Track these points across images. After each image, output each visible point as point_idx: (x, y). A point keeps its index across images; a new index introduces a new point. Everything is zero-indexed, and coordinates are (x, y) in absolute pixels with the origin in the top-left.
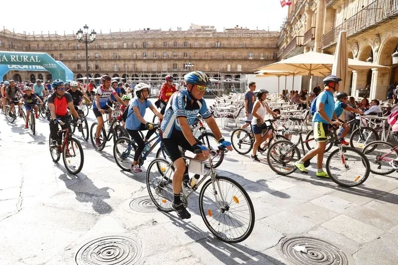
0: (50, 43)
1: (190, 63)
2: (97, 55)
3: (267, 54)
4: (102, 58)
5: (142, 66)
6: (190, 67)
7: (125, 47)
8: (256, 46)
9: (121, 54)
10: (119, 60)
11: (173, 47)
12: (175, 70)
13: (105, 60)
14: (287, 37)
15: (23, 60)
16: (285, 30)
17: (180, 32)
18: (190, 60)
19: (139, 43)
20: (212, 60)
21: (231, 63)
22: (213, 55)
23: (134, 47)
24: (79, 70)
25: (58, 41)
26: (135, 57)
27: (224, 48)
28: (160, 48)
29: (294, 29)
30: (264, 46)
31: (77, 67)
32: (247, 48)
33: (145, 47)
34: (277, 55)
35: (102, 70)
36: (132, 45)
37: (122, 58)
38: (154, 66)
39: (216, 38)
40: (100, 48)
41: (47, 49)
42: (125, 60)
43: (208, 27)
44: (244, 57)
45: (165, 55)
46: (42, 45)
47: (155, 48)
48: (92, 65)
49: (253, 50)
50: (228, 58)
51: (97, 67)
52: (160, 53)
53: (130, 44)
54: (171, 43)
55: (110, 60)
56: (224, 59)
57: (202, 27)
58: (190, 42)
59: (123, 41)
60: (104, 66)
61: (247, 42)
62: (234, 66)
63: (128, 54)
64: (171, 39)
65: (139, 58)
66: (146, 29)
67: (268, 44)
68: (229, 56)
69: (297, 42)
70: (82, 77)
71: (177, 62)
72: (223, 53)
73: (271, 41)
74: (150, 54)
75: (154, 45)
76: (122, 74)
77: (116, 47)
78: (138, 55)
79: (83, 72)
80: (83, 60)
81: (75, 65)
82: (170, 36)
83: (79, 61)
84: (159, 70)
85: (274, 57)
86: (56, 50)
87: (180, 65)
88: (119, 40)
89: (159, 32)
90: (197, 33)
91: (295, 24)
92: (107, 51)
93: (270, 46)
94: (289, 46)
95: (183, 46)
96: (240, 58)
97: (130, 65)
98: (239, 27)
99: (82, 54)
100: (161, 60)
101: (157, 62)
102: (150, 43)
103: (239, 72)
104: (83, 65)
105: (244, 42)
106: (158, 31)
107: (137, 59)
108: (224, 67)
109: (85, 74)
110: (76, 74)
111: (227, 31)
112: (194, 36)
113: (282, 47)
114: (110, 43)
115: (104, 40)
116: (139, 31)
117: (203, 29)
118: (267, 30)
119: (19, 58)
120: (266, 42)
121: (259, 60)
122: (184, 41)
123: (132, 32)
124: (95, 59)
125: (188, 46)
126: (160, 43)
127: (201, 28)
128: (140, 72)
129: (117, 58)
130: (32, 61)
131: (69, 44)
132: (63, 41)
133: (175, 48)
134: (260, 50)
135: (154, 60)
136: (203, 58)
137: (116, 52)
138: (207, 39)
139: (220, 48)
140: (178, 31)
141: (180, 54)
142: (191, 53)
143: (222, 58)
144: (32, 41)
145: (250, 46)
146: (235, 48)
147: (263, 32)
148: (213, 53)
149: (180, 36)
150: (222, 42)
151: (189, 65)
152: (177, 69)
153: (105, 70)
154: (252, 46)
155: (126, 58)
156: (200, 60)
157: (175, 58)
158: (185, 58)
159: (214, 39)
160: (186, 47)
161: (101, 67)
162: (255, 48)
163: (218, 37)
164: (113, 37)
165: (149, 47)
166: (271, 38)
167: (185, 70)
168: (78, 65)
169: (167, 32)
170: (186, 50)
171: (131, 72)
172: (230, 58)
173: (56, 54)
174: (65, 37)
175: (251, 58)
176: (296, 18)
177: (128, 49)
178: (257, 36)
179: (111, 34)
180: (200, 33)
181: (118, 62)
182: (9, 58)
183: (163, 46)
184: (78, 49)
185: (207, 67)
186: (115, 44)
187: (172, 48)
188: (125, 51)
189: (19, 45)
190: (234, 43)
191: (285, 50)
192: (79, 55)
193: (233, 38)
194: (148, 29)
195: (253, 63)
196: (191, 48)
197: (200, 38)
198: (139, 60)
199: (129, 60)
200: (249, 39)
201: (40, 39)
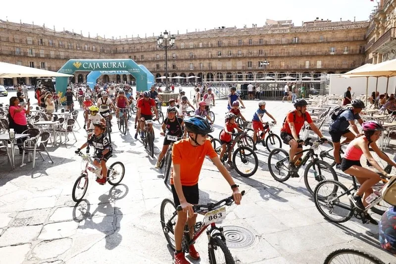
0: (133, 46)
1: (265, 61)
2: (174, 55)
3: (352, 47)
4: (179, 58)
5: (217, 65)
6: (265, 65)
7: (201, 46)
8: (340, 39)
9: (197, 53)
10: (195, 59)
11: (248, 44)
12: (250, 68)
13: (182, 60)
14: (378, 28)
15: (112, 66)
16: (376, 20)
17: (255, 28)
18: (266, 57)
19: (214, 42)
20: (289, 56)
21: (310, 59)
22: (290, 51)
23: (210, 46)
24: (158, 70)
25: (140, 43)
26: (210, 56)
27: (302, 43)
28: (235, 47)
29: (388, 18)
30: (348, 39)
31: (156, 67)
32: (328, 42)
33: (219, 46)
34: (364, 49)
35: (178, 69)
36: (208, 44)
37: (198, 57)
38: (229, 65)
39: (293, 33)
40: (178, 49)
41: (130, 51)
42: (200, 59)
43: (285, 22)
44: (324, 52)
45: (240, 52)
46: (126, 48)
47: (230, 46)
48: (170, 64)
49: (335, 44)
50: (306, 54)
51: (174, 66)
52: (234, 51)
53: (205, 43)
54: (246, 41)
55: (187, 60)
56: (301, 56)
57: (279, 22)
58: (266, 39)
59: (198, 41)
60: (181, 66)
61: (329, 36)
62: (313, 63)
63: (204, 53)
64: (246, 36)
65: (214, 56)
66: (221, 28)
67: (354, 37)
68: (307, 52)
69: (392, 33)
70: (160, 76)
71: (252, 60)
72: (301, 49)
73: (358, 33)
74: (224, 52)
75: (229, 43)
76: (197, 73)
77: (192, 47)
78: (213, 53)
79: (162, 71)
80: (161, 61)
81: (154, 65)
82: (245, 34)
83: (158, 61)
84: (234, 68)
85: (360, 51)
86: (138, 52)
87: (255, 63)
88: (195, 39)
89: (234, 30)
90: (274, 29)
91: (390, 12)
92: (183, 51)
93: (356, 39)
94: (381, 40)
95: (259, 44)
96: (320, 53)
97: (205, 64)
98: (320, 19)
99: (161, 55)
100: (236, 58)
101: (231, 60)
102: (225, 42)
103: (319, 69)
104: (162, 65)
105: (325, 36)
106: (233, 28)
107: (212, 58)
108: (303, 64)
109: (164, 73)
110: (156, 74)
111: (305, 25)
112: (270, 32)
113: (372, 39)
114: (187, 43)
115: (181, 40)
116: (214, 30)
117: (280, 24)
118: (353, 21)
119: (109, 64)
120: (351, 35)
121: (342, 55)
122: (259, 38)
123: (207, 31)
124: (173, 59)
125: (263, 44)
126: (235, 41)
127: (277, 23)
128: (214, 71)
129: (193, 57)
130: (120, 67)
131: (149, 46)
132: (144, 43)
133: (250, 46)
134: (344, 44)
135: (229, 59)
136: (280, 55)
137: (192, 51)
138: (284, 35)
139: (298, 44)
140: (253, 28)
141: (255, 51)
142: (266, 50)
143: (299, 54)
144: (119, 45)
145: (332, 40)
146: (315, 43)
147: (348, 23)
148: (291, 50)
149: (256, 33)
150: (300, 38)
151: (264, 64)
152: (252, 66)
153: (181, 69)
154: (334, 40)
155: (201, 57)
156: (276, 57)
157: (250, 56)
158: (260, 55)
159: (292, 34)
160: (261, 44)
161: (178, 66)
162: (337, 42)
163: (295, 31)
164: (190, 37)
165: (223, 45)
166: (357, 29)
167: (260, 68)
168: (157, 65)
169: (242, 29)
170: (261, 47)
171: (205, 71)
172: (309, 54)
173: (138, 56)
174: (146, 39)
175: (332, 53)
176: (392, 5)
177: (203, 48)
178: (341, 28)
179: (188, 35)
180: (277, 28)
181: (194, 62)
182: (101, 65)
183: (238, 45)
184: (157, 50)
185: (283, 65)
186: (191, 44)
187: (247, 46)
188: (201, 50)
189: (108, 49)
190: (313, 37)
191: (375, 44)
192: (158, 56)
193: (312, 32)
194: (223, 27)
195: (334, 58)
196: (266, 45)
197: (276, 34)
198: (214, 58)
199: (205, 59)
200: (331, 33)
201: (125, 43)
